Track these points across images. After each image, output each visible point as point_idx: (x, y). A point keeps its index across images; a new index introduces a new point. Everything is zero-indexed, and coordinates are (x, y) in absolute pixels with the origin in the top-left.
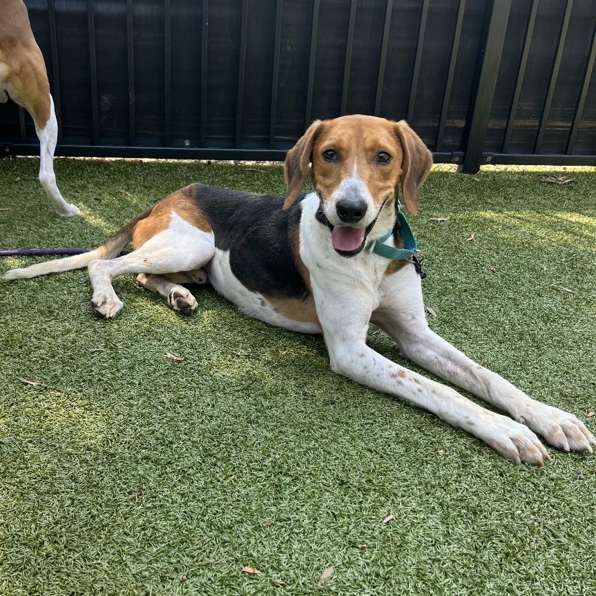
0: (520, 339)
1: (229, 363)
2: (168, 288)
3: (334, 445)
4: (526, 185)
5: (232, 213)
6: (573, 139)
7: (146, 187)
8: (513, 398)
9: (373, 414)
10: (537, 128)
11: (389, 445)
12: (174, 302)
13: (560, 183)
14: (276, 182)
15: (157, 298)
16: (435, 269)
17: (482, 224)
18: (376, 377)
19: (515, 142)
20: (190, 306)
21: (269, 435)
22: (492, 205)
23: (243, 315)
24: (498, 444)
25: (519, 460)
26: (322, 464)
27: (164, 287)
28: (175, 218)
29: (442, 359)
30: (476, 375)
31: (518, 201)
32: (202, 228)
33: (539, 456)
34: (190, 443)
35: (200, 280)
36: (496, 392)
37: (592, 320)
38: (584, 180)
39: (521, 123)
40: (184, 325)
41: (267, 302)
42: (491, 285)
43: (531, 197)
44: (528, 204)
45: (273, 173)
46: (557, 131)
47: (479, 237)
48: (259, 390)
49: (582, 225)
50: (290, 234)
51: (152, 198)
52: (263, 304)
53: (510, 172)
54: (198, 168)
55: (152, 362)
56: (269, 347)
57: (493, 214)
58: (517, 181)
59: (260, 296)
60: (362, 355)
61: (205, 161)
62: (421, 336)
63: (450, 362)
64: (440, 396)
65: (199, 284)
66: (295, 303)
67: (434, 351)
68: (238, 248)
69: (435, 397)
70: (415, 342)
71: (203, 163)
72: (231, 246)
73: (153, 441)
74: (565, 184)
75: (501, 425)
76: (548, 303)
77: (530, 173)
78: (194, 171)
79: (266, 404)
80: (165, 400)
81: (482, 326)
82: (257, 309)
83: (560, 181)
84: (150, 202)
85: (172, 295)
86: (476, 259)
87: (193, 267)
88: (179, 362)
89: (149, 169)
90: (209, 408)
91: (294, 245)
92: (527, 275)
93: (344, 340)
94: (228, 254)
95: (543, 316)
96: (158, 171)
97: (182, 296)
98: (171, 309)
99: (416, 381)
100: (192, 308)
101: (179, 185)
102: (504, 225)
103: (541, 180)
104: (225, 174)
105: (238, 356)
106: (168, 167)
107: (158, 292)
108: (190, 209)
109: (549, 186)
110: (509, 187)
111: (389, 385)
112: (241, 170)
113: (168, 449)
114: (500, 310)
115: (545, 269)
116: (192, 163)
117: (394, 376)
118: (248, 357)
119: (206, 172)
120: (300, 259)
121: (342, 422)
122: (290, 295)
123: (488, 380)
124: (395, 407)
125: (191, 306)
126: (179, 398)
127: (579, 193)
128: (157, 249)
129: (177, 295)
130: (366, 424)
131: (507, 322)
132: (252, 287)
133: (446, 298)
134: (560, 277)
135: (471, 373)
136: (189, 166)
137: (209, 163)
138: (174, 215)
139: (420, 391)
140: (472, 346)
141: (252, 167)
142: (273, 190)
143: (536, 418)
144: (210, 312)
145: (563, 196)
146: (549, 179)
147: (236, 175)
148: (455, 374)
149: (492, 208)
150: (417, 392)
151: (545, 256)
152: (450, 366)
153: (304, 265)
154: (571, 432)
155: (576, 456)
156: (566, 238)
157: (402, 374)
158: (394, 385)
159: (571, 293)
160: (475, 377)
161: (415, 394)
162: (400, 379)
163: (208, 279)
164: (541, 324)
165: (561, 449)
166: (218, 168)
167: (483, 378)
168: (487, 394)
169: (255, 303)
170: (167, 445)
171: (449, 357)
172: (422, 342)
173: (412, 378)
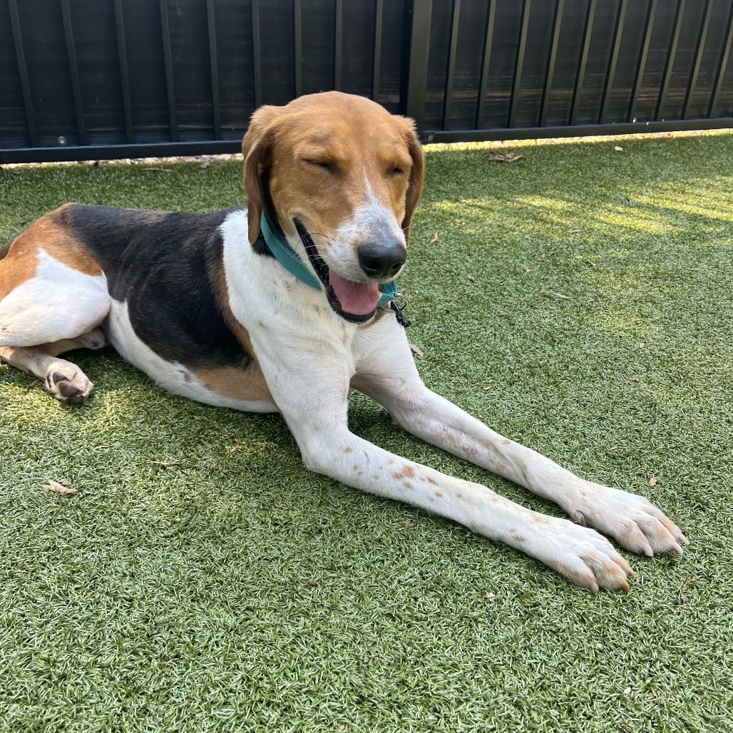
0: (532, 375)
1: (151, 484)
2: (44, 364)
3: (334, 619)
4: (475, 166)
5: (124, 243)
6: (514, 110)
7: (9, 204)
8: (561, 485)
9: (380, 541)
10: (476, 100)
11: (416, 599)
12: (54, 388)
13: (510, 161)
14: (186, 183)
15: (30, 380)
16: (405, 286)
17: (442, 218)
18: (373, 480)
19: (455, 117)
20: (79, 392)
21: (231, 621)
22: (446, 192)
23: (164, 393)
24: (565, 568)
25: (596, 587)
26: (323, 663)
27: (39, 364)
28: (44, 259)
29: (452, 432)
30: (504, 453)
31: (473, 185)
32: (88, 270)
33: (622, 578)
34: (96, 671)
35: (96, 344)
36: (537, 478)
37: (601, 334)
38: (532, 155)
39: (458, 95)
40: (75, 424)
41: (193, 376)
42: (475, 301)
43: (484, 180)
44: (484, 188)
45: (181, 171)
46: (497, 102)
47: (443, 236)
48: (204, 528)
49: (548, 209)
50: (211, 274)
51: (19, 219)
52: (187, 378)
53: (454, 152)
54: (82, 172)
55: (24, 504)
56: (210, 442)
57: (450, 205)
58: (465, 162)
59: (180, 367)
60: (348, 450)
61: (92, 162)
62: (419, 403)
63: (464, 435)
64: (470, 501)
65: (94, 351)
66: (232, 373)
67: (441, 421)
68: (139, 299)
69: (462, 502)
70: (412, 410)
71: (89, 166)
72: (128, 294)
73: (30, 682)
74: (514, 161)
75: (563, 536)
76: (546, 317)
77: (475, 151)
78: (77, 176)
79: (218, 554)
80: (48, 582)
81: (482, 362)
82: (179, 385)
83: (509, 159)
84: (16, 225)
85: (51, 378)
86: (448, 266)
87: (80, 331)
88: (71, 496)
89: (12, 179)
90: (126, 583)
91: (219, 293)
92: (511, 281)
93: (317, 429)
94: (125, 306)
95: (546, 336)
96: (26, 180)
97: (65, 378)
98: (53, 398)
99: (431, 481)
100: (84, 395)
101: (56, 198)
102: (467, 218)
103: (489, 159)
104: (119, 177)
105: (164, 467)
106: (40, 174)
107: (30, 371)
108: (66, 243)
109: (499, 165)
110: (457, 169)
111: (392, 488)
112: (139, 170)
113: (58, 693)
114: (495, 335)
115: (528, 270)
116: (73, 166)
117: (398, 476)
118: (179, 466)
119: (93, 177)
120: (230, 312)
121: (339, 568)
122: (222, 364)
123: (522, 461)
124: (407, 522)
125: (82, 392)
126: (73, 572)
127: (532, 171)
128: (21, 309)
129: (58, 378)
130: (374, 563)
131: (508, 351)
132: (168, 355)
133: (428, 326)
134: (547, 280)
135: (496, 450)
136: (68, 170)
137: (96, 164)
138: (42, 254)
139: (439, 495)
140: (478, 394)
141: (154, 166)
142: (184, 194)
143: (599, 513)
144: (114, 393)
145: (517, 175)
146: (496, 158)
147: (133, 178)
148: (474, 452)
149: (447, 197)
150: (435, 497)
151: (523, 253)
152: (465, 441)
153: (237, 321)
154: (650, 529)
155: (662, 561)
156: (537, 228)
157: (409, 472)
158: (400, 490)
159: (565, 299)
160: (502, 456)
161: (432, 500)
162: (407, 479)
163: (107, 340)
164: (548, 348)
165: (642, 555)
166: (108, 171)
167: (514, 458)
168: (523, 479)
169: (175, 377)
170: (56, 683)
171: (461, 428)
172: (421, 410)
173: (423, 477)
